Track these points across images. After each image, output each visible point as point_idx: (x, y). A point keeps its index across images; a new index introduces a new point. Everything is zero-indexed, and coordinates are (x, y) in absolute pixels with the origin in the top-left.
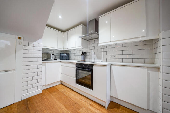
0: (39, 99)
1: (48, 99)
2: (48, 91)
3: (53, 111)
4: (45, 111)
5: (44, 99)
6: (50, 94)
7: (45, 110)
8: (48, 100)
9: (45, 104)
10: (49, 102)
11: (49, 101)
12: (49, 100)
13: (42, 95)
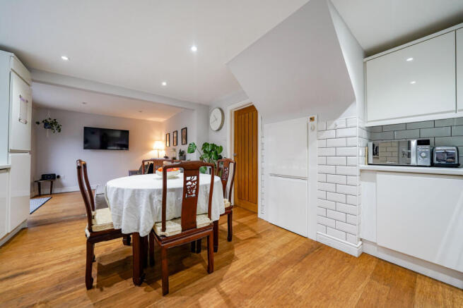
0: (334, 262)
1: (345, 278)
2: (377, 266)
3: (313, 302)
4: (308, 286)
5: (340, 270)
6: (369, 277)
7: (311, 285)
8: (343, 280)
9: (327, 277)
10: (338, 282)
11: (340, 283)
12: (345, 282)
13: (348, 262)
